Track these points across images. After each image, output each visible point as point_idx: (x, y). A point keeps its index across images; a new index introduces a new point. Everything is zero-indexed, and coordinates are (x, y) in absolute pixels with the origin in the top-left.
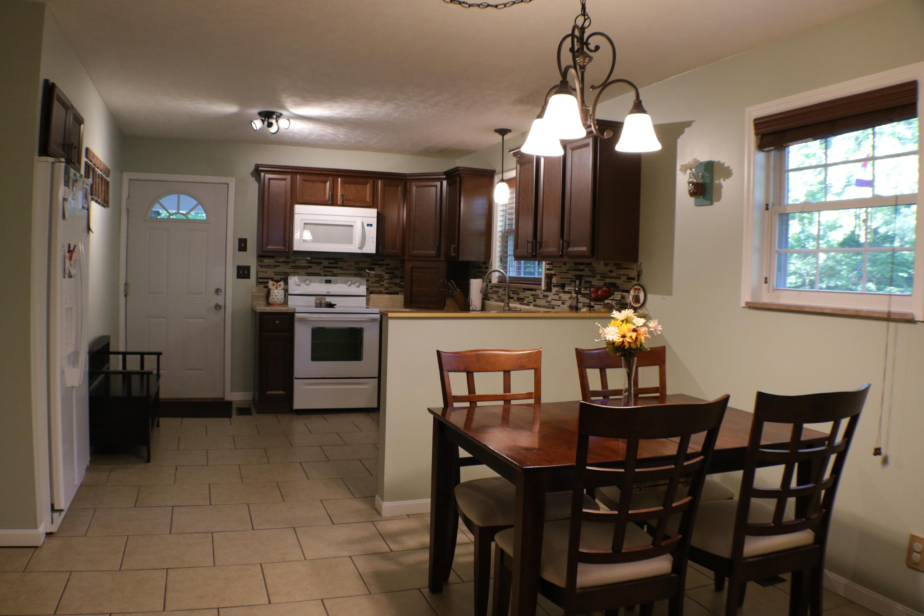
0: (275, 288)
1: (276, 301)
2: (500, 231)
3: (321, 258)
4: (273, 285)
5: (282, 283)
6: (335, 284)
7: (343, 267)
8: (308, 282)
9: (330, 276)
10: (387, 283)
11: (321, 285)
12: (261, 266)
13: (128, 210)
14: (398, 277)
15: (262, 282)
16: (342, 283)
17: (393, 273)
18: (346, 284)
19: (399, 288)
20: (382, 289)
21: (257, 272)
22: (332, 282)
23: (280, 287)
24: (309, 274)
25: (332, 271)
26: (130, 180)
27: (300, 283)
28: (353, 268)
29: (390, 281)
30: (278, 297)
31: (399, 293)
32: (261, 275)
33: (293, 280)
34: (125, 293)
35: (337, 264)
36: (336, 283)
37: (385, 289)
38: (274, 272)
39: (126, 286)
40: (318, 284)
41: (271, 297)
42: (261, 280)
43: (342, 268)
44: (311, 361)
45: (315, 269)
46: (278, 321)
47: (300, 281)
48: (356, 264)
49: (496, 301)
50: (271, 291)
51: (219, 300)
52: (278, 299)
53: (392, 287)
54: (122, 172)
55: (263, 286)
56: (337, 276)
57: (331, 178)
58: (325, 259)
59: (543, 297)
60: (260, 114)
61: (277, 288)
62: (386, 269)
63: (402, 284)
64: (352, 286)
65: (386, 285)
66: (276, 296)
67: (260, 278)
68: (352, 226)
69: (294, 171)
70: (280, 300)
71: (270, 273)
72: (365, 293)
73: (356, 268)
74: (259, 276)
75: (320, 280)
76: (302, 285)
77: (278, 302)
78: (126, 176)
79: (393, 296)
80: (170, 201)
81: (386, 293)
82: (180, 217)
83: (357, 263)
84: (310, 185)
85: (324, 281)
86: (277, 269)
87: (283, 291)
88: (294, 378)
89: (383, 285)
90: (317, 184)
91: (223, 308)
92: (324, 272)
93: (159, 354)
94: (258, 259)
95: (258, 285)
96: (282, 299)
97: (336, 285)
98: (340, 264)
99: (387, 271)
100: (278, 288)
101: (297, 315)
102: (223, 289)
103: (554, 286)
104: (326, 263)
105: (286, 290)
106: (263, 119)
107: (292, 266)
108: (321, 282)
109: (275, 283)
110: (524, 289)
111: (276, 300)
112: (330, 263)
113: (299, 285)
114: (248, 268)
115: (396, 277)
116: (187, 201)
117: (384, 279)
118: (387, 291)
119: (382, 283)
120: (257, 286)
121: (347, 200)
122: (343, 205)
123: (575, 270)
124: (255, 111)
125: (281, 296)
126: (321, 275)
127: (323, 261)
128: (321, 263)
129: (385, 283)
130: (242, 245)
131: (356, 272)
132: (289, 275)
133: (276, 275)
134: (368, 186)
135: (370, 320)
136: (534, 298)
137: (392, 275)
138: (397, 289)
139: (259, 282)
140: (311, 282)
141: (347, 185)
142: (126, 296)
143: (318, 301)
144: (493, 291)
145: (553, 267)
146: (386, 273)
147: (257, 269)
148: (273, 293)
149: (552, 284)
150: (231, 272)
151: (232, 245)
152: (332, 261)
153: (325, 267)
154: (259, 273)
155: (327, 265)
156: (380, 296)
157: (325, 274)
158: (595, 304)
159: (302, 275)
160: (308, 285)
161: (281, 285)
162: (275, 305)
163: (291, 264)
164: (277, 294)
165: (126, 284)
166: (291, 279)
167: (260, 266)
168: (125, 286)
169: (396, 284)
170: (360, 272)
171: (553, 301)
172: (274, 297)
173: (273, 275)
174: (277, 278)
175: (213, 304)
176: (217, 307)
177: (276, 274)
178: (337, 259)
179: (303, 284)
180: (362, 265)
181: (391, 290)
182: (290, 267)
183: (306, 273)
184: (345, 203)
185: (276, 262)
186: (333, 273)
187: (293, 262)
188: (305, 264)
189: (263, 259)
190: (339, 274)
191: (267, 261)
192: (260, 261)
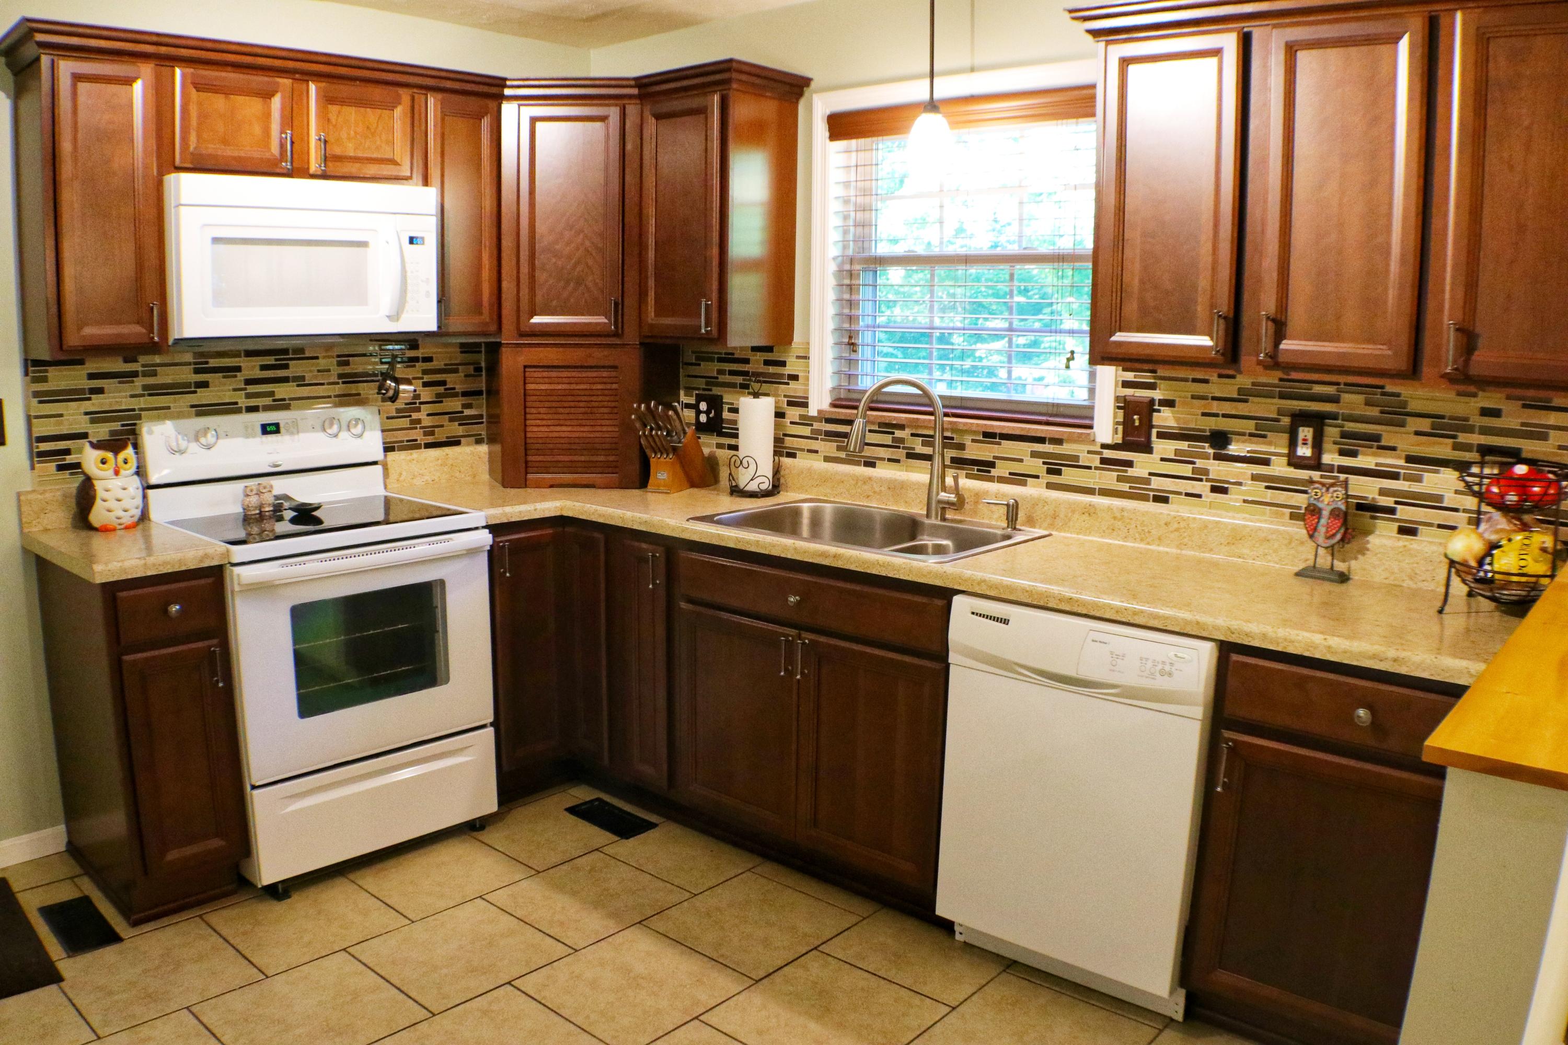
0: (111, 472)
1: (115, 518)
2: (834, 259)
3: (236, 354)
4: (104, 462)
5: (130, 452)
6: (292, 434)
7: (303, 378)
8: (210, 438)
9: (267, 408)
10: (428, 415)
11: (251, 440)
12: (44, 397)
14: (455, 395)
15: (49, 451)
16: (313, 428)
17: (443, 383)
18: (324, 430)
19: (460, 425)
20: (417, 434)
21: (29, 419)
22: (282, 430)
23: (127, 466)
24: (203, 410)
25: (272, 394)
27: (183, 444)
28: (334, 379)
29: (437, 408)
30: (126, 503)
31: (463, 440)
32: (44, 428)
33: (159, 436)
35: (286, 367)
36: (296, 429)
37: (425, 434)
38: (86, 414)
40: (240, 441)
41: (96, 504)
42: (44, 447)
43: (300, 381)
44: (298, 718)
45: (221, 390)
46: (176, 603)
47: (183, 435)
48: (340, 364)
49: (827, 459)
50: (98, 485)
52: (120, 510)
53: (442, 426)
55: (52, 466)
56: (294, 407)
57: (286, 82)
58: (250, 354)
59: (1101, 463)
61: (117, 473)
62: (425, 372)
63: (467, 412)
64: (344, 435)
65: (427, 421)
66: (114, 498)
67: (42, 439)
68: (363, 244)
69: (163, 50)
70: (130, 511)
71: (74, 416)
72: (379, 455)
73: (340, 376)
74: (35, 435)
75: (246, 427)
76: (189, 451)
77: (126, 518)
79: (447, 450)
81: (428, 446)
83: (344, 361)
84: (219, 102)
85: (259, 430)
86: (97, 403)
87: (134, 480)
88: (248, 788)
89: (419, 421)
90: (240, 99)
92: (249, 396)
94: (26, 374)
95: (37, 466)
96: (137, 507)
97: (296, 437)
98: (296, 368)
99: (427, 378)
100: (122, 472)
103: (1161, 435)
104: (251, 367)
107: (145, 388)
108: (247, 433)
109: (109, 455)
110: (986, 435)
111: (121, 514)
112: (264, 368)
113: (182, 452)
115: (451, 393)
117: (421, 403)
118: (430, 439)
119: (415, 416)
120: (33, 468)
121: (339, 158)
122: (327, 175)
123: (1282, 396)
125: (133, 497)
126: (238, 411)
127: (243, 362)
128: (238, 369)
129: (422, 415)
131: (339, 389)
132: (142, 418)
133: (93, 421)
134: (398, 111)
135: (465, 552)
136: (1044, 463)
137: (441, 389)
138: (456, 429)
139: (41, 454)
140: (217, 438)
141: (333, 109)
143: (251, 498)
144: (813, 431)
145: (1155, 378)
146: (425, 385)
147: (27, 407)
148: (107, 490)
149: (1154, 431)
152: (270, 360)
153: (249, 382)
154: (34, 421)
155: (255, 373)
156: (415, 454)
157: (253, 402)
158: (1397, 503)
159: (184, 415)
160: (209, 447)
161: (129, 461)
162: (114, 530)
163: (139, 382)
164: (121, 494)
166: (150, 432)
167: (36, 394)
169: (454, 416)
170: (352, 388)
171: (1153, 478)
172: (112, 504)
173: (81, 424)
174: (97, 431)
177: (96, 417)
178: (285, 351)
179: (194, 447)
180: (358, 366)
181: (440, 435)
182: (139, 391)
183: (192, 406)
184: (332, 168)
185: (92, 376)
186: (277, 397)
187: (145, 374)
188: (187, 375)
189: (46, 371)
190: (291, 399)
191: (60, 379)
192: (35, 380)
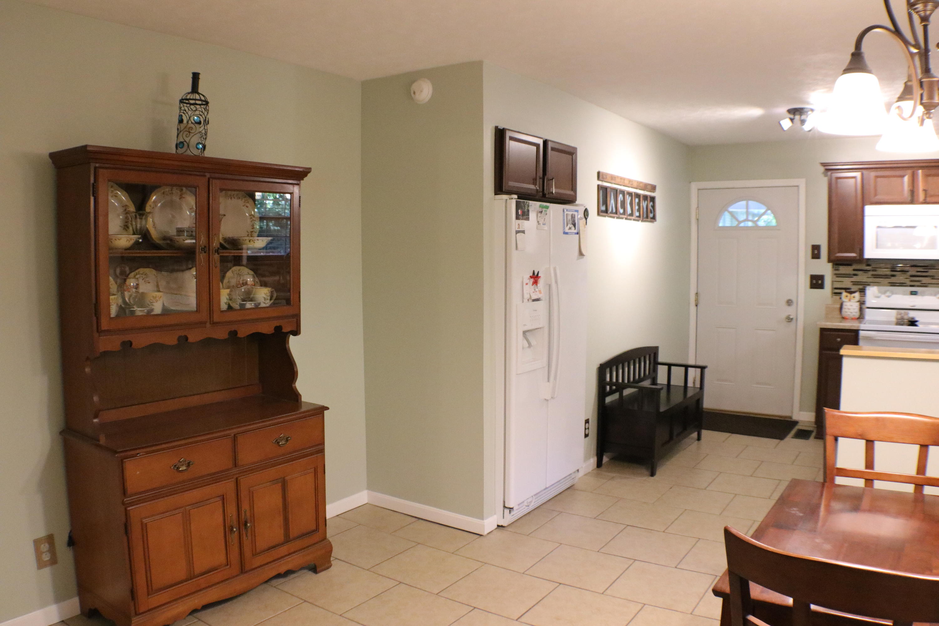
0: (849, 300)
1: (849, 315)
5: (857, 295)
6: (921, 296)
7: (934, 277)
8: (888, 294)
9: (916, 286)
11: (904, 296)
12: (838, 275)
13: (698, 219)
15: (837, 292)
16: (931, 295)
18: (935, 296)
21: (833, 282)
22: (918, 294)
23: (854, 299)
24: (893, 284)
25: (920, 281)
26: (699, 190)
27: (879, 295)
30: (851, 311)
32: (837, 285)
33: (872, 292)
34: (696, 303)
35: (927, 272)
36: (923, 294)
38: (851, 282)
39: (698, 296)
40: (901, 296)
41: (844, 310)
43: (932, 277)
45: (900, 278)
46: (840, 338)
47: (880, 292)
50: (844, 304)
51: (790, 311)
52: (851, 313)
54: (690, 182)
55: (837, 297)
56: (926, 286)
57: (909, 172)
60: (789, 111)
66: (849, 309)
67: (834, 288)
69: (865, 166)
70: (854, 314)
71: (847, 282)
74: (834, 286)
75: (904, 291)
76: (881, 297)
77: (851, 316)
78: (694, 187)
80: (739, 208)
82: (750, 224)
84: (884, 181)
85: (909, 293)
86: (855, 279)
87: (858, 304)
90: (892, 179)
91: (794, 320)
92: (911, 281)
93: (703, 368)
94: (833, 267)
95: (834, 297)
96: (856, 313)
97: (923, 297)
98: (932, 272)
100: (852, 301)
101: (862, 333)
102: (794, 300)
104: (913, 271)
105: (862, 303)
106: (792, 116)
107: (873, 275)
108: (904, 294)
109: (850, 295)
111: (849, 313)
112: (918, 272)
113: (878, 297)
114: (821, 278)
116: (756, 208)
120: (832, 297)
121: (932, 196)
122: (925, 202)
124: (782, 110)
125: (854, 309)
126: (906, 286)
127: (912, 268)
128: (908, 271)
130: (816, 252)
132: (869, 285)
133: (854, 284)
139: (833, 293)
140: (892, 294)
141: (929, 178)
142: (697, 305)
143: (899, 316)
147: (832, 278)
148: (846, 305)
150: (804, 281)
151: (804, 252)
152: (921, 269)
153: (912, 276)
155: (914, 273)
157: (911, 284)
159: (884, 285)
160: (888, 297)
161: (855, 297)
162: (848, 320)
163: (870, 273)
164: (850, 307)
165: (697, 293)
166: (869, 289)
167: (836, 274)
168: (696, 296)
172: (847, 310)
173: (847, 286)
174: (854, 288)
175: (784, 315)
176: (789, 319)
177: (855, 283)
179: (883, 296)
182: (870, 276)
183: (890, 283)
184: (928, 199)
185: (854, 270)
186: (922, 282)
187: (873, 271)
188: (888, 272)
189: (839, 267)
190: (929, 284)
191: (843, 270)
192: (836, 270)
